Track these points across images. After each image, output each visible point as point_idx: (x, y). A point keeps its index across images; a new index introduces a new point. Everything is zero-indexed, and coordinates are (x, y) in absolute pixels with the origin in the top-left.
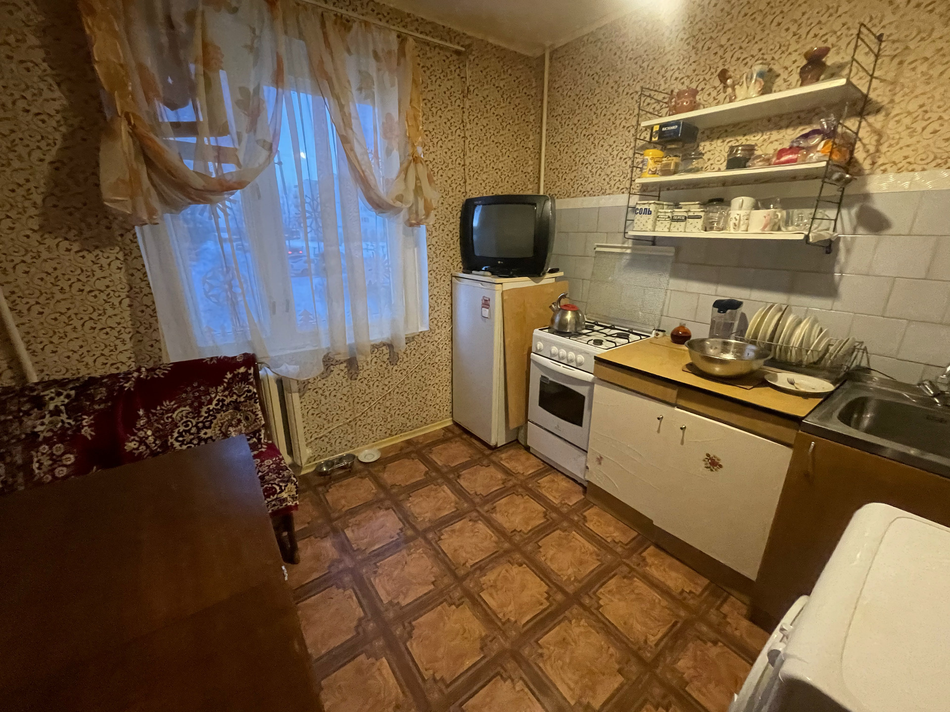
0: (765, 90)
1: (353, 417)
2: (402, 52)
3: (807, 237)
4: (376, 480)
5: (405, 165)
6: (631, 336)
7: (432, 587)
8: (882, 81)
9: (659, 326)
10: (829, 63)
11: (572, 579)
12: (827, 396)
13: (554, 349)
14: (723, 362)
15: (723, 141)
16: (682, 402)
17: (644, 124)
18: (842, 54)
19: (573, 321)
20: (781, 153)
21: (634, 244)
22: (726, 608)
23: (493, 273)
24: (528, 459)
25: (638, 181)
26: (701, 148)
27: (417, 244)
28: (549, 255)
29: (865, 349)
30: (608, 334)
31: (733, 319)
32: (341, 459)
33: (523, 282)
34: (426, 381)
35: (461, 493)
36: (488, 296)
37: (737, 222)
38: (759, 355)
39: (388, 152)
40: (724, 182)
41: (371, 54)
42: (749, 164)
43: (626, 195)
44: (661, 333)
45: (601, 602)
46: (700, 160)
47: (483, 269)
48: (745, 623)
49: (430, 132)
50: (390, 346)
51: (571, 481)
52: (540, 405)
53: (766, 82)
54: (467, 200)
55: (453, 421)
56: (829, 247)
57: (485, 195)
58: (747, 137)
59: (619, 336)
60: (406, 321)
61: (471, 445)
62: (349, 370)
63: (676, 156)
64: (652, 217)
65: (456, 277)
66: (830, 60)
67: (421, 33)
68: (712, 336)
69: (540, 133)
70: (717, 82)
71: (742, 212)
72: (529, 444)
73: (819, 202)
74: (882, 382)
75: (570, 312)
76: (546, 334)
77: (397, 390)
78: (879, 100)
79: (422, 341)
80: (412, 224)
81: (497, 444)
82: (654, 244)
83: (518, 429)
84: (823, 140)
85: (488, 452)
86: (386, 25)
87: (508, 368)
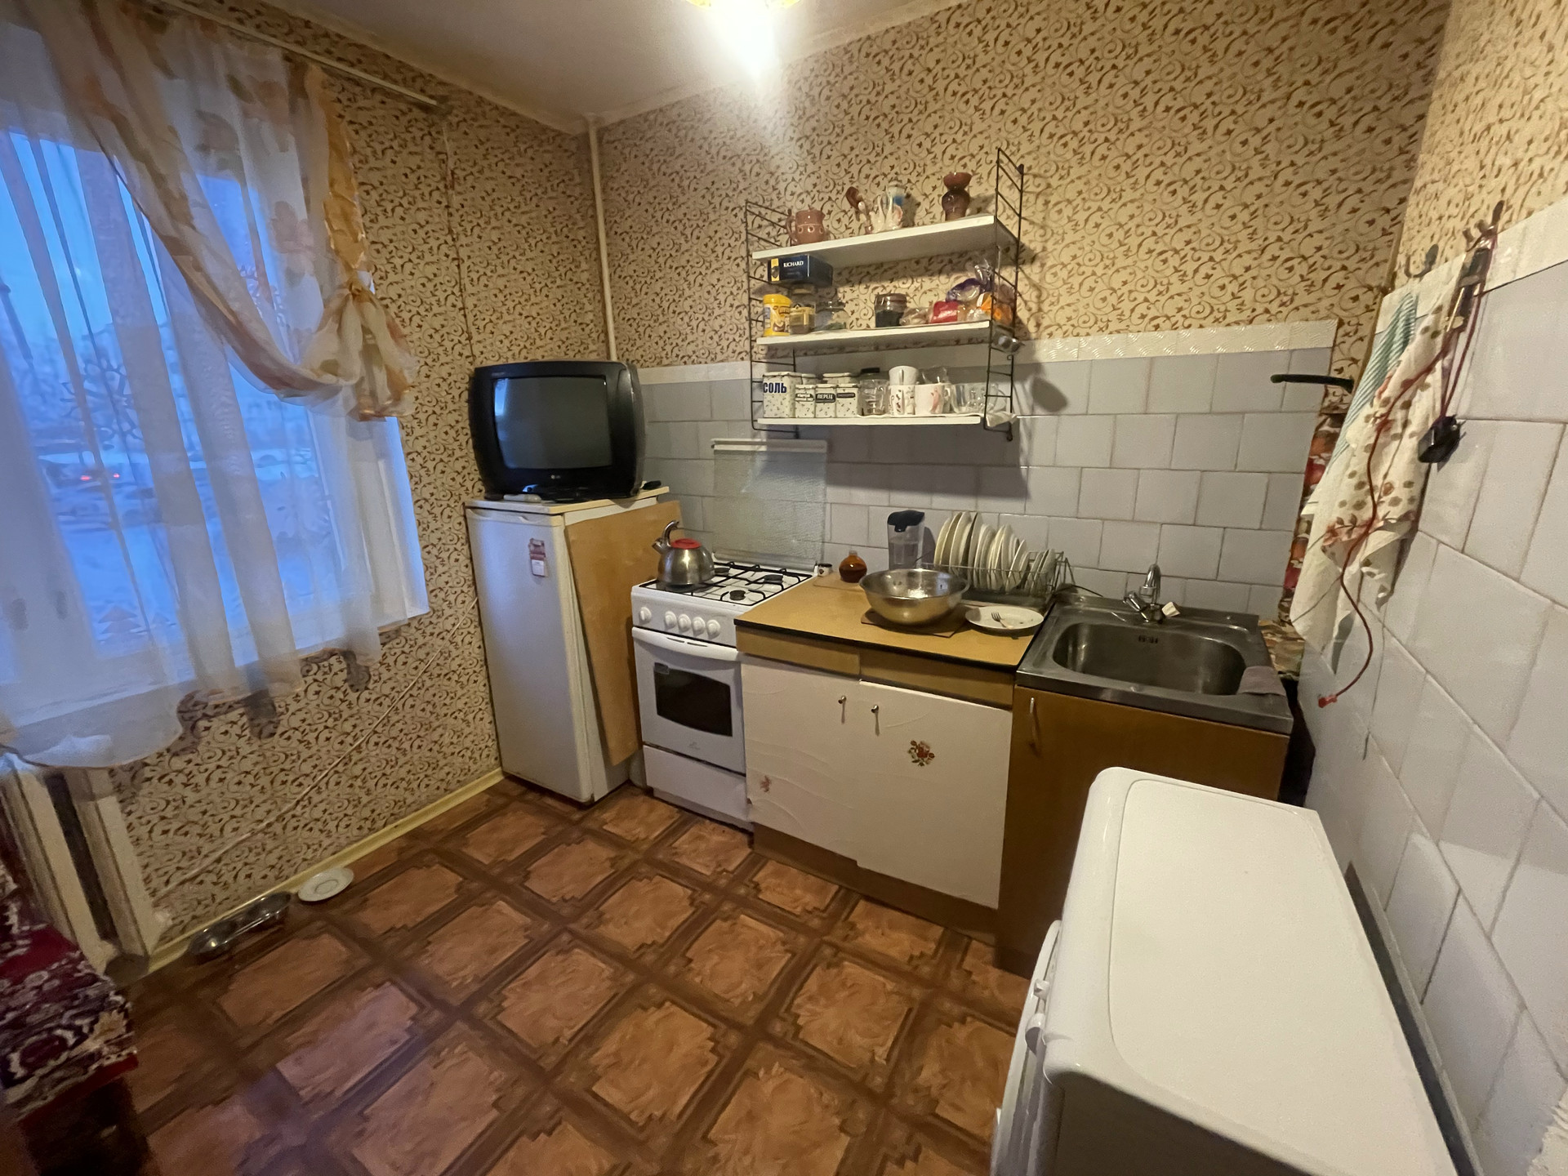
0: (907, 222)
1: (276, 813)
2: (298, 89)
3: (984, 420)
4: (347, 933)
5: (335, 304)
6: (785, 578)
7: (494, 1113)
8: (1032, 223)
9: (822, 558)
10: (972, 194)
11: (750, 999)
12: (1037, 632)
13: (670, 616)
14: (912, 603)
15: (867, 287)
16: (867, 672)
17: (756, 255)
18: (985, 185)
19: (695, 566)
20: (938, 307)
21: (769, 437)
22: (969, 962)
23: (544, 497)
24: (651, 811)
25: (760, 341)
26: (840, 295)
27: (383, 454)
28: (639, 460)
29: (1066, 561)
30: (752, 579)
31: (915, 538)
32: (254, 911)
33: (602, 509)
34: (438, 710)
35: (534, 906)
36: (538, 538)
37: (900, 402)
38: (955, 587)
39: (292, 277)
40: (878, 344)
41: (224, 84)
42: (902, 320)
43: (747, 363)
44: (824, 569)
45: (801, 1022)
46: (840, 313)
47: (525, 490)
48: (995, 974)
49: (385, 246)
50: (348, 654)
51: (727, 829)
52: (660, 713)
53: (906, 212)
54: (477, 370)
55: (504, 773)
56: (1009, 431)
57: (511, 361)
58: (895, 283)
59: (768, 580)
60: (377, 599)
61: (543, 811)
62: (251, 720)
63: (808, 306)
64: (787, 396)
65: (474, 508)
66: (974, 190)
67: (340, 60)
68: (892, 567)
69: (598, 259)
70: (846, 205)
71: (905, 388)
72: (649, 783)
73: (988, 374)
74: (1091, 601)
75: (687, 552)
76: (653, 593)
77: (374, 739)
78: (1032, 246)
79: (418, 635)
80: (368, 414)
81: (592, 796)
82: (797, 436)
83: (628, 762)
84: (981, 293)
85: (577, 816)
86: (253, 32)
87: (594, 659)
